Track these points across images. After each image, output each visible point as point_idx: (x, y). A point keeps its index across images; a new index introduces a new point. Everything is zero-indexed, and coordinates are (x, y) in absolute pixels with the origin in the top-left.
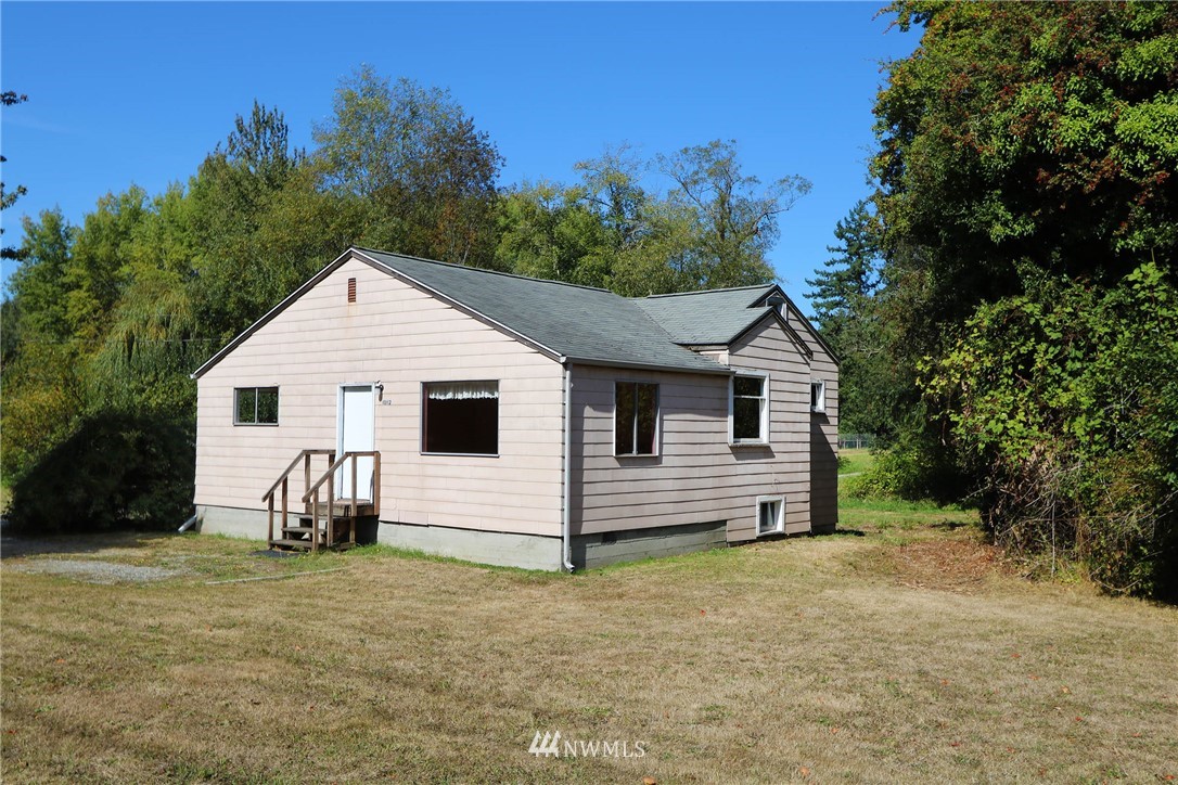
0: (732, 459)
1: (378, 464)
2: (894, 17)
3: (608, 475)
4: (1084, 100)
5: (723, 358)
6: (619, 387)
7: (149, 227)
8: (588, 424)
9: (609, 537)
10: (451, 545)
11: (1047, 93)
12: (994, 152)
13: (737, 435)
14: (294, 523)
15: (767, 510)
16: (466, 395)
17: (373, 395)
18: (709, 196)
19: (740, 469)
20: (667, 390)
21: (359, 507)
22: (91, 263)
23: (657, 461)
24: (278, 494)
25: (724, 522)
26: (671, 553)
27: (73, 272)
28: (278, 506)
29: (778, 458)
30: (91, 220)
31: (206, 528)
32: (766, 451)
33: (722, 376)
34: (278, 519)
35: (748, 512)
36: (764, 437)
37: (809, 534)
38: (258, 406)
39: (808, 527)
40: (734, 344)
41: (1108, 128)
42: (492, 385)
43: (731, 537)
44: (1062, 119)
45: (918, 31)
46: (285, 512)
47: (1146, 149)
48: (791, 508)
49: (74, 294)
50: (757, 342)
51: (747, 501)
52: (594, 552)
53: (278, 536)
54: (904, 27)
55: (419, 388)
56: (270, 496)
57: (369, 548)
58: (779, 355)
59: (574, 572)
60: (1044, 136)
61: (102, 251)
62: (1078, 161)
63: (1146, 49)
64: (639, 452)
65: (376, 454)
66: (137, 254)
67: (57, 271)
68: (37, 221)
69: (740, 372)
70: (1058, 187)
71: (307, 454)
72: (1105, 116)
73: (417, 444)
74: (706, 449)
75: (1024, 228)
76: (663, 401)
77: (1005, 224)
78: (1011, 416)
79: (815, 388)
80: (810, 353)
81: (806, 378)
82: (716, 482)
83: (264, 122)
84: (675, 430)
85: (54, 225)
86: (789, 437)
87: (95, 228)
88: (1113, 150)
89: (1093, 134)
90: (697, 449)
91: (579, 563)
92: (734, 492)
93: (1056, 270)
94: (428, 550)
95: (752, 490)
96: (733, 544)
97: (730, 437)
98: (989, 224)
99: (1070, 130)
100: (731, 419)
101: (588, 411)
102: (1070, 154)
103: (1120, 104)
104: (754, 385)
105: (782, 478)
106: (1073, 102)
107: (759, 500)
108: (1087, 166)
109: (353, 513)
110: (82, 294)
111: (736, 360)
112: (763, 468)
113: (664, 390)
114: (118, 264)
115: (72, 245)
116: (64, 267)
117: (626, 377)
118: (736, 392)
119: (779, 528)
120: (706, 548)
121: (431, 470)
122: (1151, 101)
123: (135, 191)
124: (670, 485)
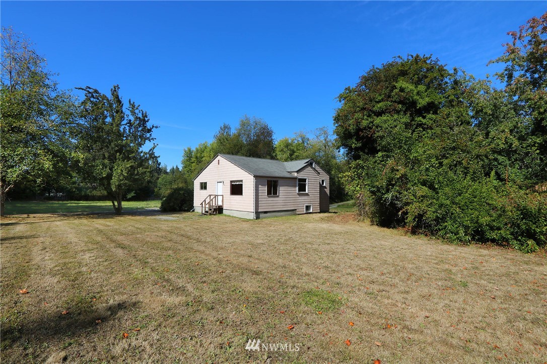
0: (298, 196)
1: (223, 197)
2: (338, 99)
3: (265, 199)
4: (368, 117)
5: (296, 174)
6: (268, 181)
7: (208, 150)
8: (260, 189)
9: (266, 212)
10: (235, 214)
11: (360, 115)
12: (352, 128)
13: (299, 191)
14: (207, 209)
15: (308, 208)
16: (237, 183)
17: (222, 183)
18: (322, 139)
19: (300, 198)
20: (280, 182)
21: (219, 206)
22: (197, 158)
23: (278, 196)
24: (204, 203)
25: (296, 210)
26: (282, 216)
27: (193, 159)
28: (204, 206)
29: (310, 196)
30: (196, 148)
31: (195, 211)
32: (307, 195)
33: (295, 178)
34: (204, 209)
35: (303, 207)
36: (307, 192)
37: (319, 213)
38: (204, 186)
39: (319, 211)
40: (298, 172)
41: (372, 122)
42: (242, 181)
43: (297, 213)
44: (363, 121)
45: (343, 102)
46: (205, 207)
47: (380, 127)
48: (314, 207)
49: (193, 164)
50: (304, 171)
51: (302, 205)
52: (261, 215)
53: (204, 212)
54: (340, 101)
55: (230, 182)
56: (202, 204)
57: (222, 214)
58: (311, 174)
59: (256, 219)
60: (360, 125)
61: (198, 155)
62: (367, 130)
63: (379, 105)
64: (273, 194)
65: (223, 195)
66: (205, 155)
67: (190, 159)
68: (186, 149)
69: (300, 177)
70: (363, 136)
71: (210, 196)
72: (372, 120)
73: (229, 193)
74: (291, 194)
75: (359, 145)
76: (279, 184)
77: (355, 144)
78: (357, 186)
79: (323, 181)
80: (319, 173)
81: (318, 179)
82: (294, 201)
83: (225, 127)
84: (282, 190)
85: (190, 150)
86: (314, 191)
87: (197, 150)
88: (374, 127)
89: (370, 124)
90: (288, 194)
91: (258, 218)
92: (298, 203)
93: (367, 154)
94: (231, 215)
95: (303, 203)
96: (298, 214)
97: (297, 191)
98: (352, 144)
99: (365, 123)
100: (297, 188)
101: (260, 186)
102: (365, 129)
103: (375, 117)
104: (304, 180)
105: (312, 200)
106: (365, 117)
107: (305, 205)
108: (369, 131)
109: (217, 207)
110: (195, 164)
111: (298, 175)
112: (307, 198)
113: (279, 182)
114: (202, 157)
115: (193, 154)
116: (192, 159)
117: (269, 179)
118: (299, 181)
119: (311, 211)
120: (291, 215)
121: (232, 199)
122: (381, 116)
123: (206, 142)
124: (281, 201)
